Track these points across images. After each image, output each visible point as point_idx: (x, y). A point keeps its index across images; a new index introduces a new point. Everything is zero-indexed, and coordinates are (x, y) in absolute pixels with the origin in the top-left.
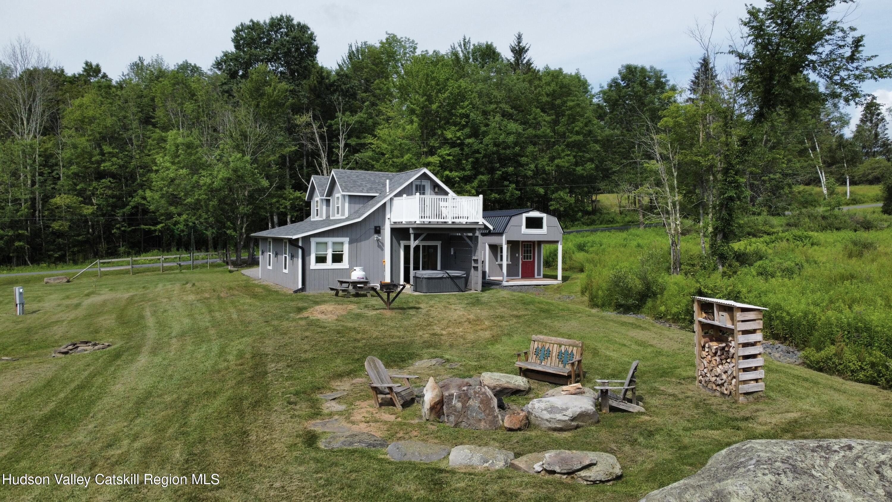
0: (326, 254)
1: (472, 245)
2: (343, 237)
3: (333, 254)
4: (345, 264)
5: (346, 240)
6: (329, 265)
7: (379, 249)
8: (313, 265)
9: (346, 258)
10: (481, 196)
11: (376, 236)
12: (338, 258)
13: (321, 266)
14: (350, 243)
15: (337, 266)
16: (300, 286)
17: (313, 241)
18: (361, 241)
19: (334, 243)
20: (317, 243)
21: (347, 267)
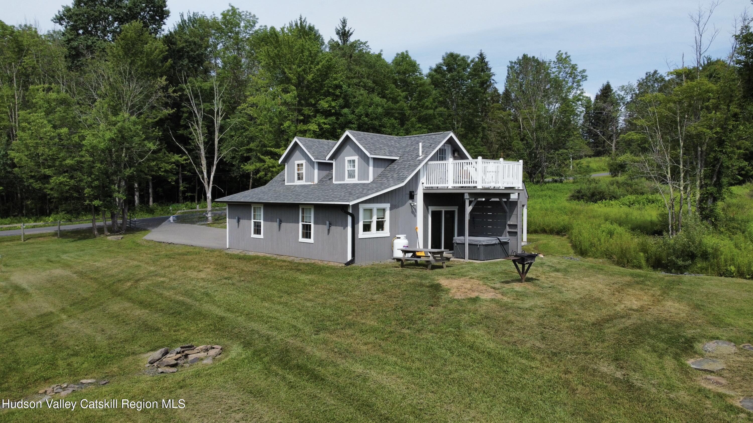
0: (371, 222)
1: (508, 210)
2: (385, 203)
3: (377, 222)
4: (386, 232)
5: (387, 206)
6: (374, 233)
7: (413, 215)
8: (361, 234)
9: (387, 225)
10: (521, 161)
11: (411, 201)
12: (380, 226)
13: (367, 235)
14: (391, 209)
15: (380, 234)
16: (349, 258)
17: (361, 208)
18: (398, 207)
19: (378, 210)
20: (365, 210)
21: (388, 235)
